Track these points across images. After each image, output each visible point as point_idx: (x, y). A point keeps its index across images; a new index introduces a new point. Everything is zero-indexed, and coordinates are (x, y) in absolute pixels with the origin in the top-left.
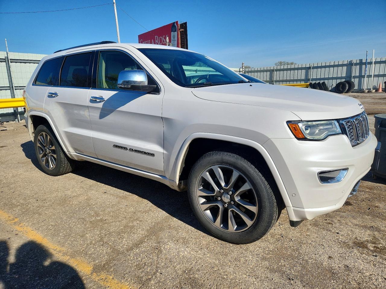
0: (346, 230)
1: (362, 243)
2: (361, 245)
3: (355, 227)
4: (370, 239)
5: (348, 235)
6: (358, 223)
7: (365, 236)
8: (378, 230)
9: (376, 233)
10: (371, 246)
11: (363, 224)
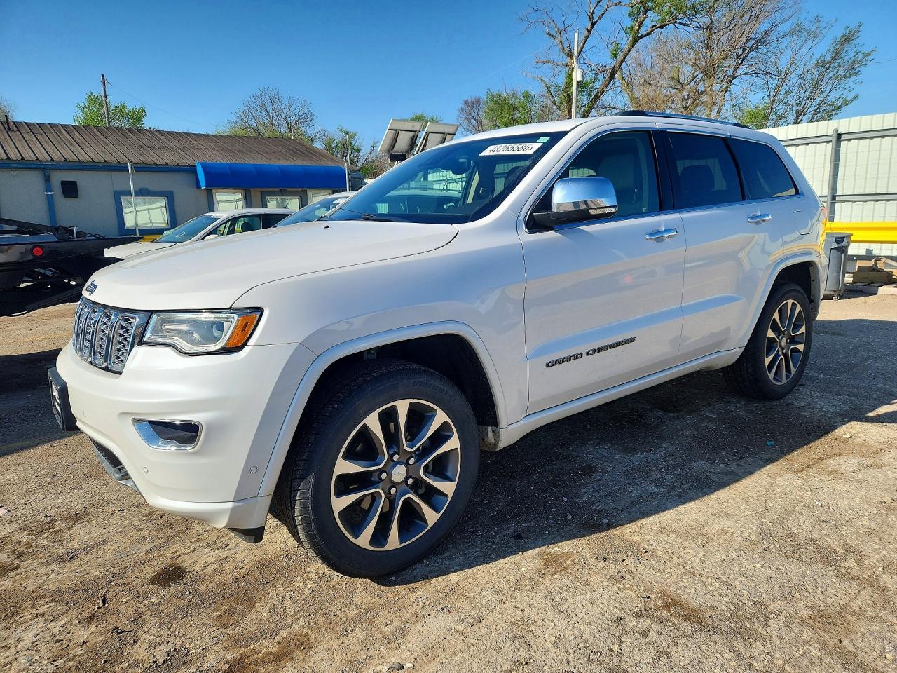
0: (115, 522)
1: (77, 521)
2: (75, 518)
3: (105, 537)
4: (66, 535)
5: (104, 519)
6: (106, 548)
7: (79, 535)
8: (60, 559)
9: (61, 551)
10: (60, 525)
11: (94, 552)
